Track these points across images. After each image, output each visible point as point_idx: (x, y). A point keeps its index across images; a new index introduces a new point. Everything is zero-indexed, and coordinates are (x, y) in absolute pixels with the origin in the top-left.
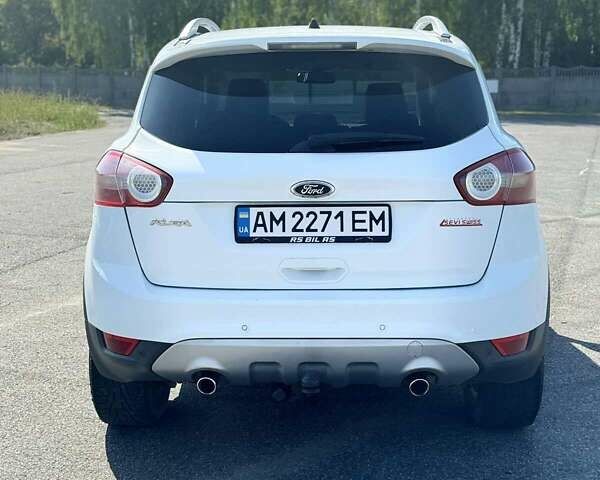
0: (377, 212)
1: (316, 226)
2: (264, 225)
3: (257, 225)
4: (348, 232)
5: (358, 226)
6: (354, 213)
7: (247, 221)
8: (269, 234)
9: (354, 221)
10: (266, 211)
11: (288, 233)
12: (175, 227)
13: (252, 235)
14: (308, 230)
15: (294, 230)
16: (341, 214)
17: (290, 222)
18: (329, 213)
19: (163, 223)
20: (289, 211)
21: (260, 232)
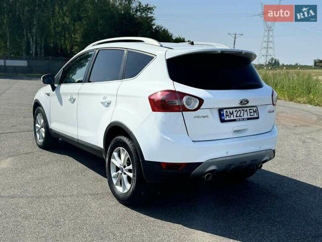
0: (255, 109)
1: (242, 115)
2: (228, 116)
3: (226, 116)
4: (249, 117)
5: (251, 114)
6: (250, 110)
7: (223, 114)
8: (230, 119)
9: (250, 113)
10: (228, 110)
11: (235, 118)
12: (203, 118)
13: (226, 119)
14: (240, 116)
15: (236, 117)
16: (246, 110)
17: (235, 114)
18: (244, 110)
19: (198, 117)
20: (234, 110)
21: (228, 118)
